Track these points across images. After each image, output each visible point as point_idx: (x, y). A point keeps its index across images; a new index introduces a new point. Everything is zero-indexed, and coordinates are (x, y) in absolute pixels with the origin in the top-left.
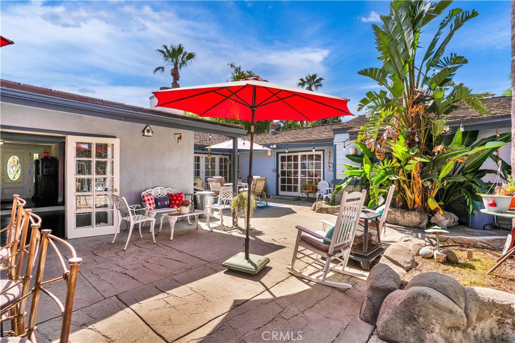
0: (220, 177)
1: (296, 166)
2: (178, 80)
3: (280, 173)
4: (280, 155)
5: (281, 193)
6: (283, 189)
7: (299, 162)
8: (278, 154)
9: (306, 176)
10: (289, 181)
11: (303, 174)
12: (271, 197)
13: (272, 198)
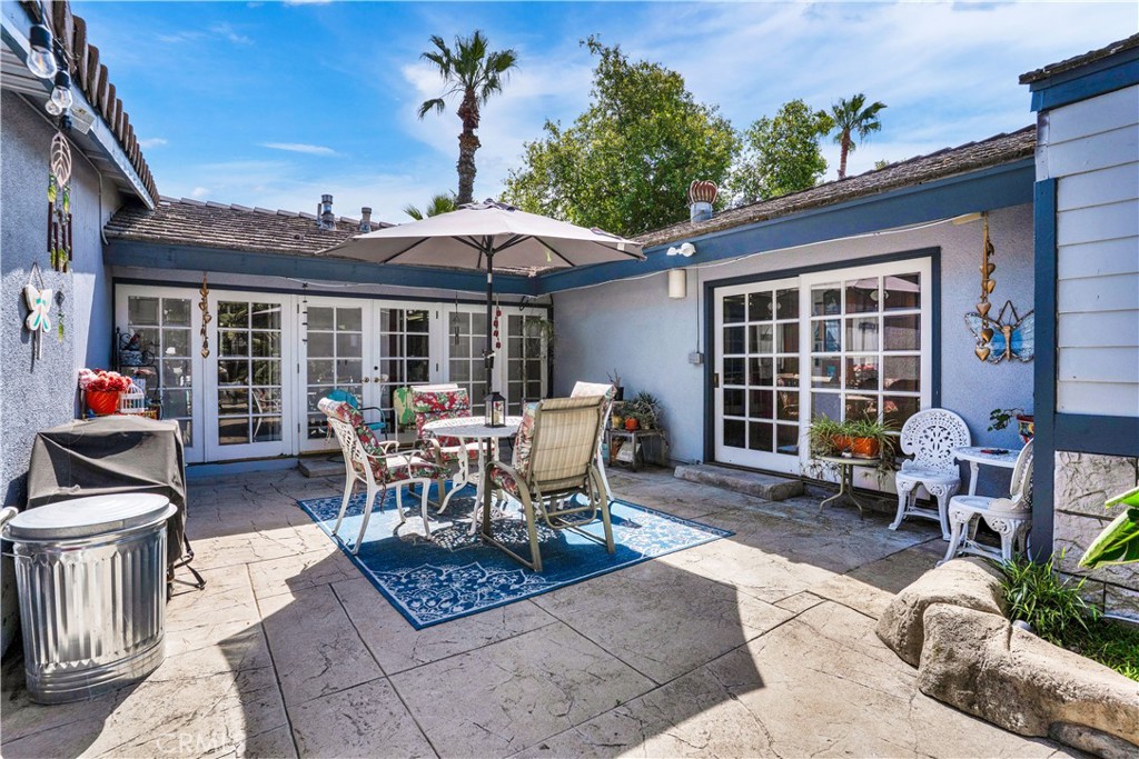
0: (453, 387)
1: (790, 339)
2: (476, 127)
3: (719, 369)
4: (721, 294)
5: (725, 453)
6: (734, 435)
7: (806, 319)
8: (710, 288)
9: (836, 383)
10: (762, 403)
11: (825, 374)
12: (679, 470)
13: (683, 479)
